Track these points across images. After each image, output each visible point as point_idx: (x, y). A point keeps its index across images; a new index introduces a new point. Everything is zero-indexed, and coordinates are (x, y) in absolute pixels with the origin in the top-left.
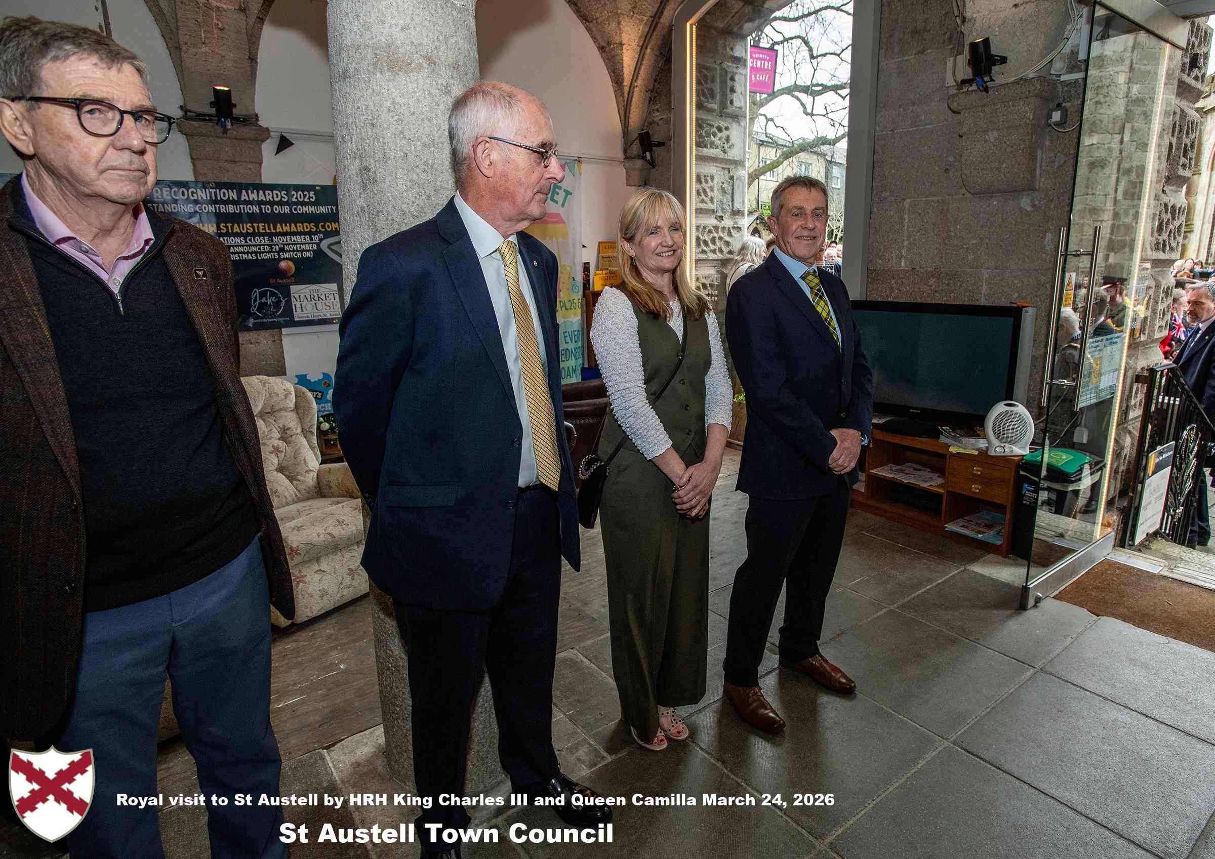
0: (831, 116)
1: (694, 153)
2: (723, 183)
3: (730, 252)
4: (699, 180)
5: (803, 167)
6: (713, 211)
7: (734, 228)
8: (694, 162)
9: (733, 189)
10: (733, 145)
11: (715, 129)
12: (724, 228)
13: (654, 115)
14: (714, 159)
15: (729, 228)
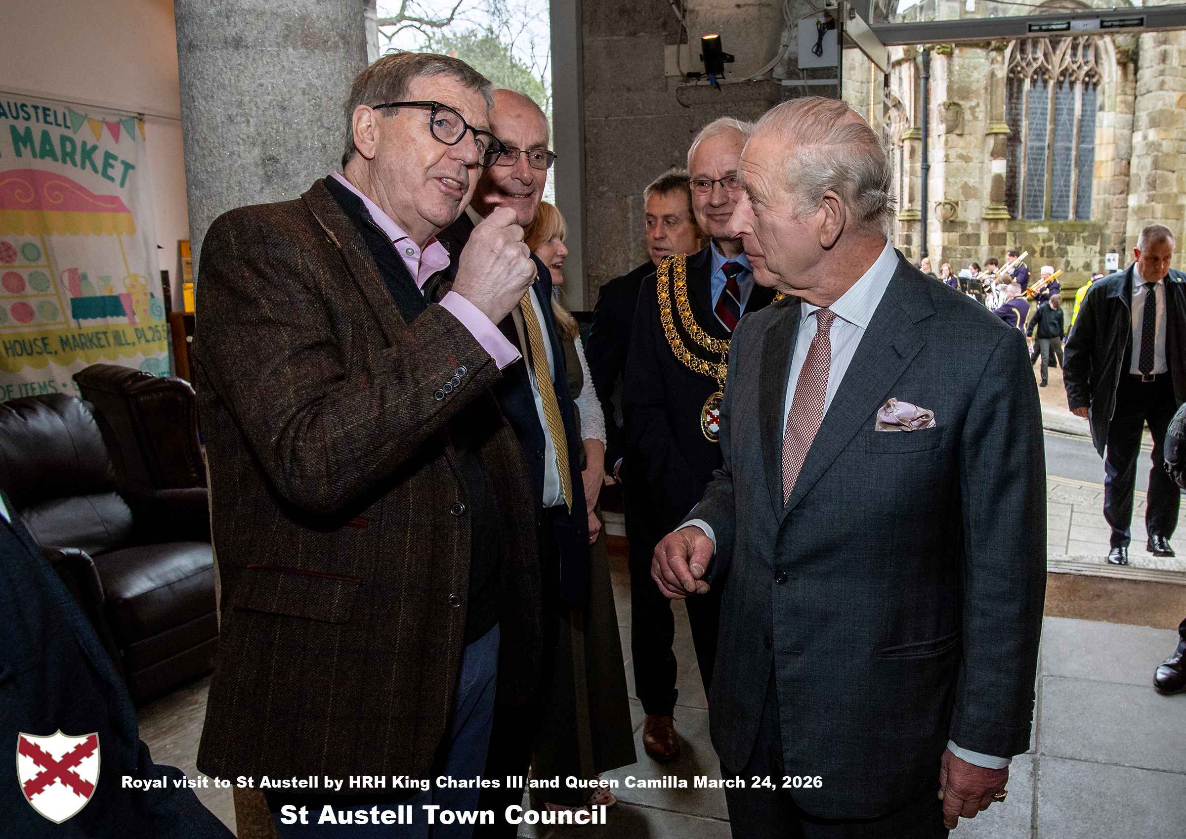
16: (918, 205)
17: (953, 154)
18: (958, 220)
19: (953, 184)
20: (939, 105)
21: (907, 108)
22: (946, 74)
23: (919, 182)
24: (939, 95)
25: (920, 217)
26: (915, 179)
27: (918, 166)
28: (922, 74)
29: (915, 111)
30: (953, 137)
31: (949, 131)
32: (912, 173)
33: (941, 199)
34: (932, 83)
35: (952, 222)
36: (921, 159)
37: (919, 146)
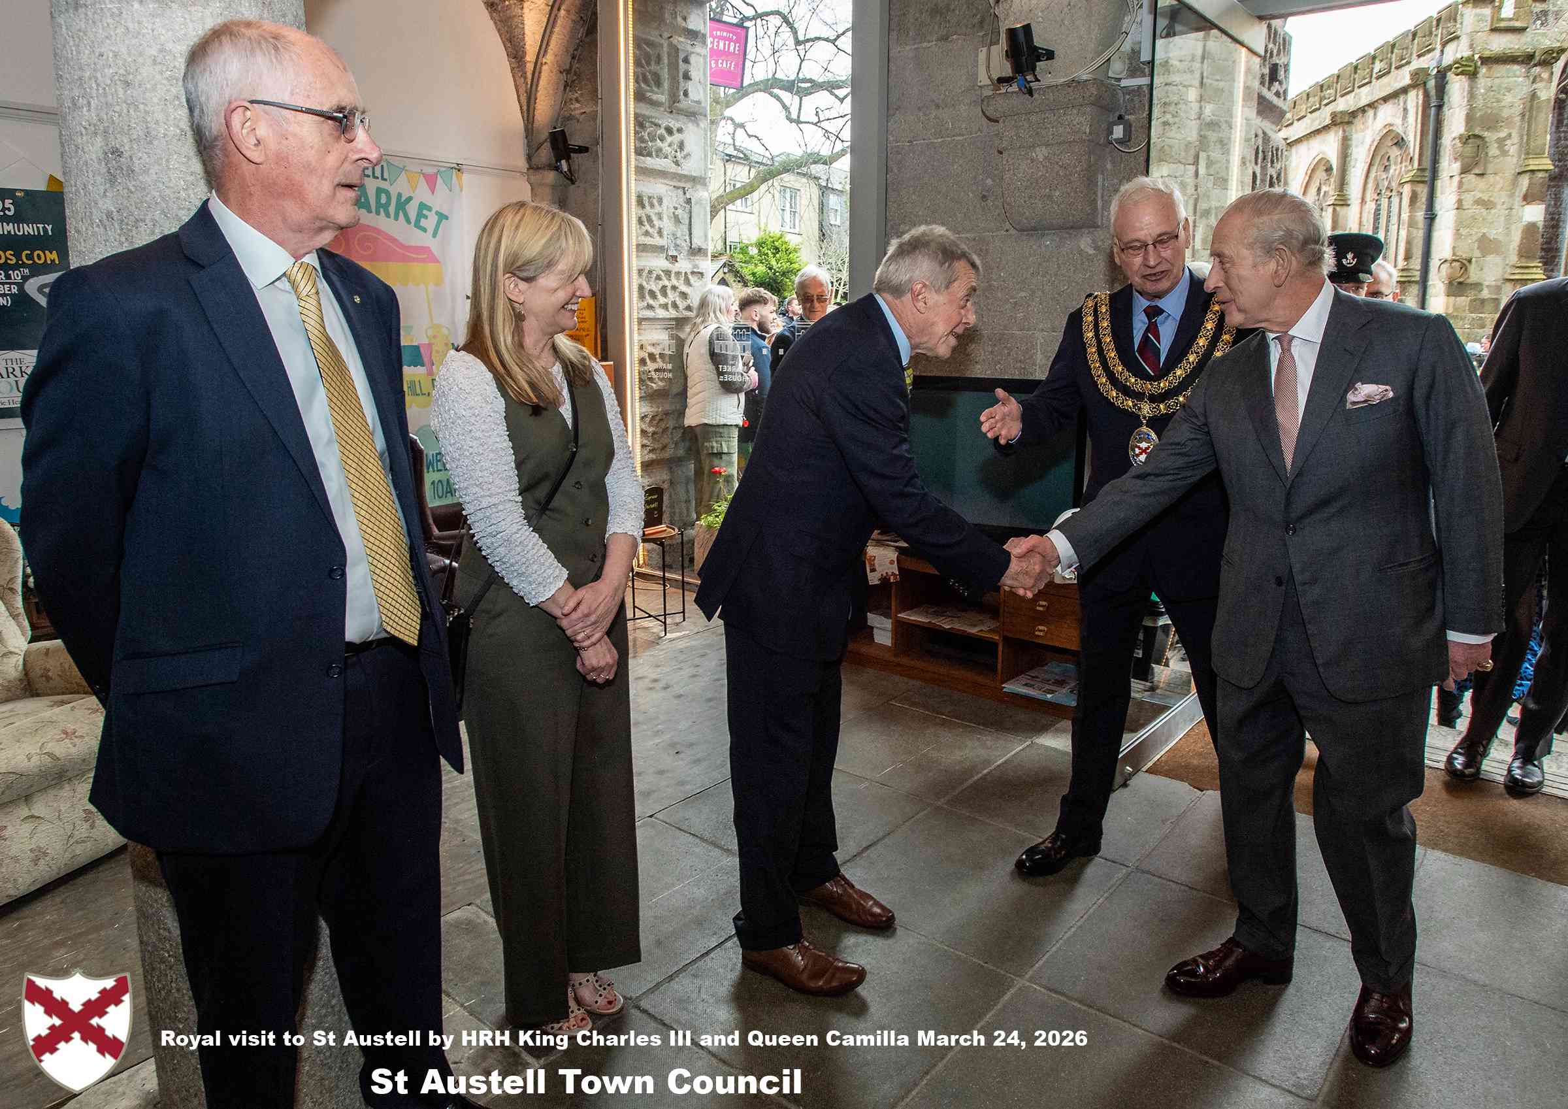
0: (825, 125)
1: (633, 163)
2: (676, 208)
3: (689, 308)
4: (640, 203)
5: (788, 195)
6: (661, 249)
7: (693, 273)
8: (633, 177)
9: (690, 218)
10: (688, 155)
11: (662, 131)
12: (678, 274)
13: (572, 107)
14: (662, 174)
15: (686, 273)
16: (1416, 263)
17: (1468, 199)
18: (1469, 281)
19: (1466, 236)
20: (1454, 139)
21: (1412, 144)
22: (1466, 100)
23: (1419, 234)
24: (1455, 124)
25: (1417, 279)
26: (1415, 231)
27: (1420, 215)
28: (1434, 102)
29: (1421, 148)
30: (1470, 178)
31: (1465, 171)
32: (1412, 224)
33: (1448, 254)
34: (1446, 112)
35: (1460, 283)
36: (1424, 207)
37: (1423, 191)
